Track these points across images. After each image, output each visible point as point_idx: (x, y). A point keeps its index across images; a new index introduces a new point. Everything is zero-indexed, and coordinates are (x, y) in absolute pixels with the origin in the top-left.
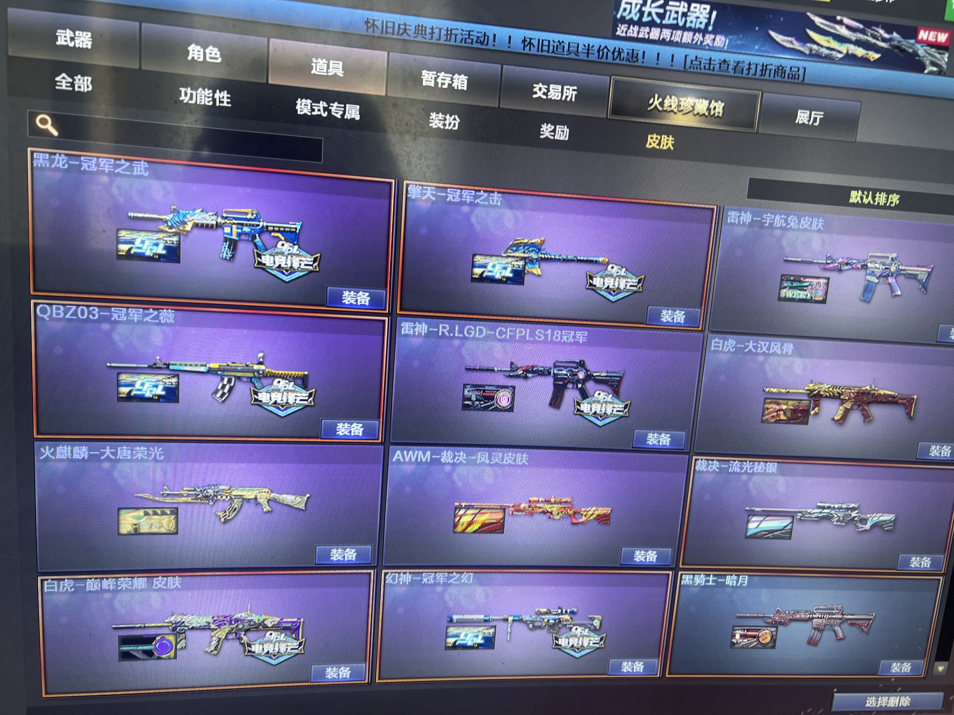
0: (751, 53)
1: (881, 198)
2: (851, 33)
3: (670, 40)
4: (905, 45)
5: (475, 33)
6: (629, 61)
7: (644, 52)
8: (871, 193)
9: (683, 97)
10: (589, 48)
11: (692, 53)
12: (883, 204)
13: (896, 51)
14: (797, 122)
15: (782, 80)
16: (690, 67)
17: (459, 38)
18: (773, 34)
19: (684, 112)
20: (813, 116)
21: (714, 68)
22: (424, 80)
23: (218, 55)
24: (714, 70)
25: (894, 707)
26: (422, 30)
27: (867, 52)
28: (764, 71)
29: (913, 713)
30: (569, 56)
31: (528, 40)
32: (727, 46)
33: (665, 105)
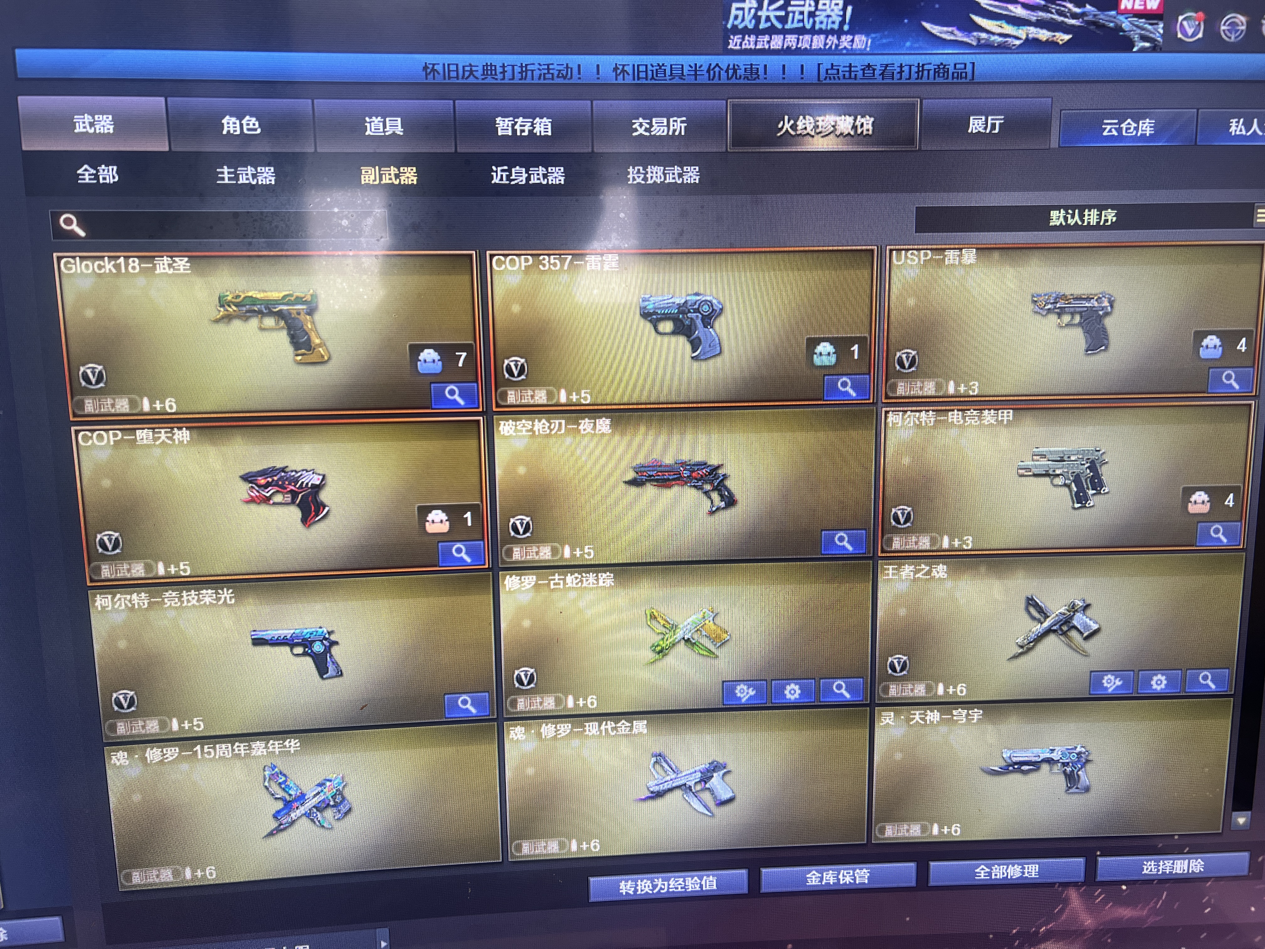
0: (902, 52)
1: (1092, 217)
2: (1029, 12)
3: (797, 47)
4: (1103, 20)
5: (555, 66)
6: (748, 79)
7: (765, 66)
8: (1077, 211)
9: (820, 116)
10: (696, 70)
11: (826, 61)
12: (1095, 224)
13: (1092, 27)
14: (970, 131)
15: (945, 81)
16: (825, 79)
17: (537, 73)
18: (927, 26)
19: (822, 134)
20: (990, 122)
21: (856, 75)
22: (499, 129)
23: (257, 126)
24: (855, 78)
25: (1183, 874)
26: (491, 70)
27: (1053, 34)
28: (920, 73)
29: (1208, 882)
30: (674, 81)
31: (621, 67)
32: (870, 47)
33: (799, 128)
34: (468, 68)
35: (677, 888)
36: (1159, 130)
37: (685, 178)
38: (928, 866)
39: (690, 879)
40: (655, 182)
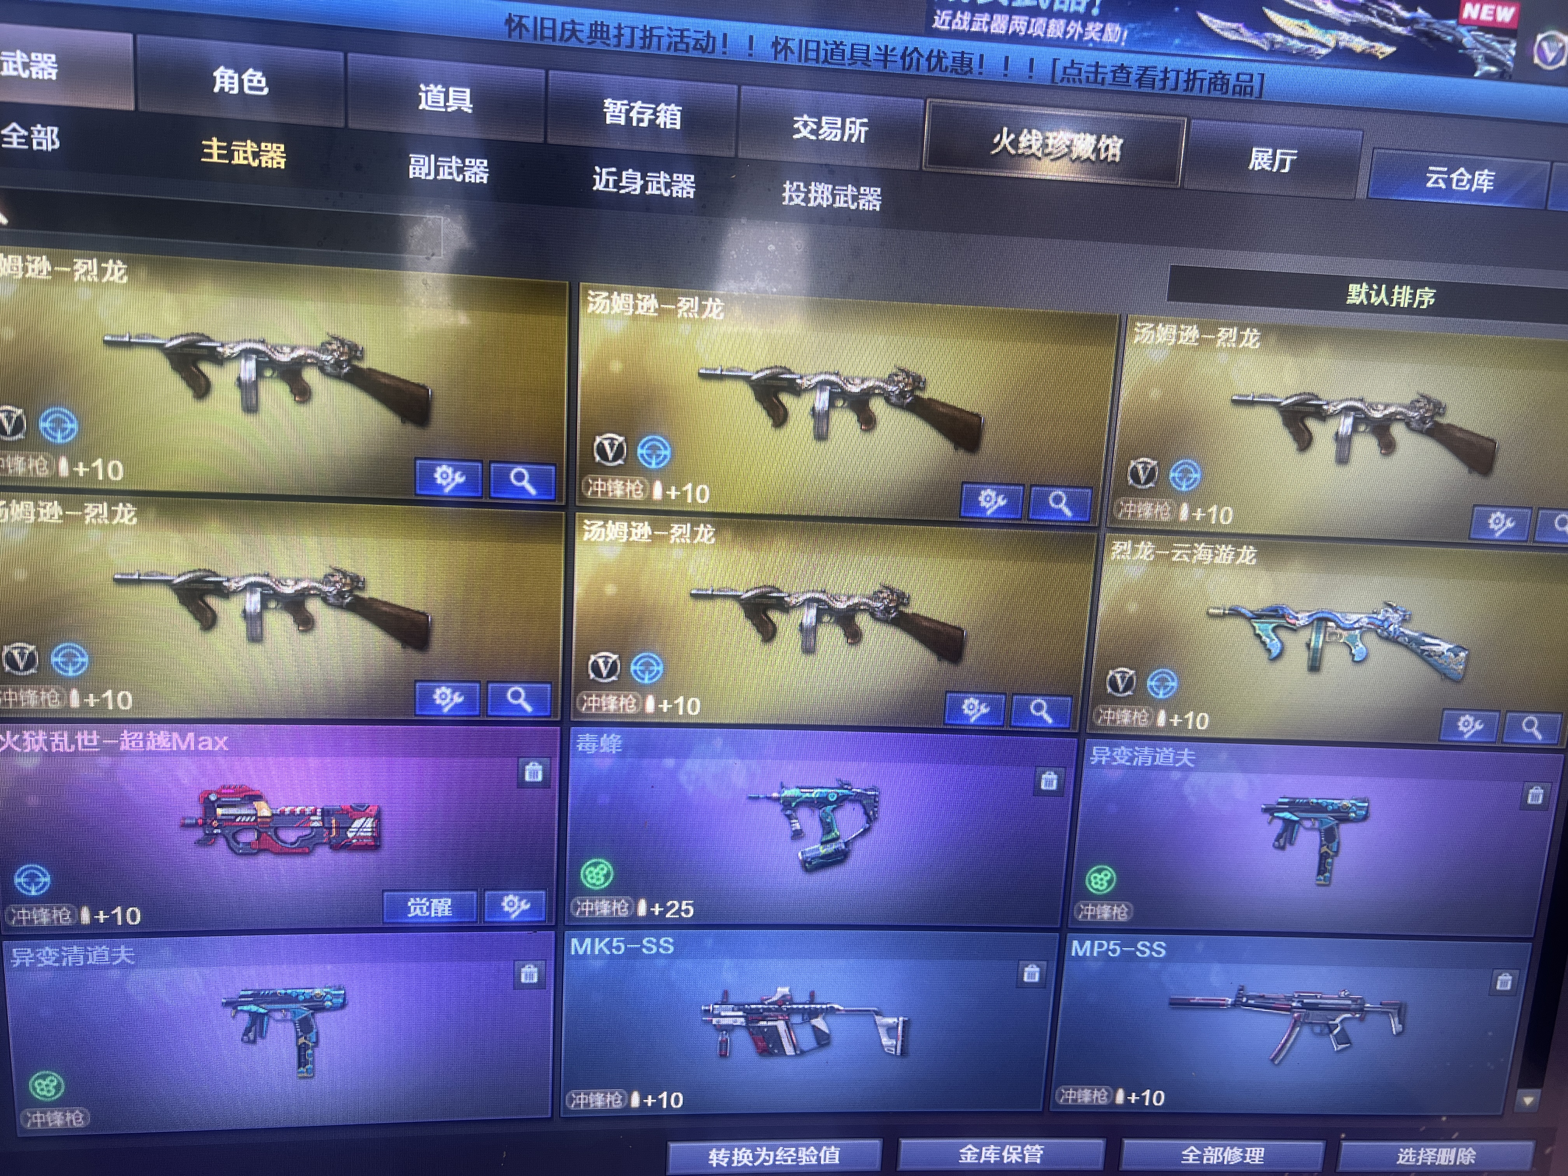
0: (1168, 52)
1: (1403, 296)
2: (1341, 11)
3: (1026, 33)
4: (1438, 31)
5: (691, 34)
6: (957, 73)
7: (982, 56)
8: (1384, 286)
9: (1051, 131)
10: (886, 54)
11: (1065, 56)
12: (1406, 306)
13: (1424, 40)
14: (1251, 167)
15: (1224, 96)
16: (1062, 80)
17: (665, 41)
18: (1205, 18)
19: (1052, 157)
20: (1278, 157)
21: (1103, 79)
22: (608, 115)
23: (263, 84)
24: (1103, 83)
25: (1448, 1166)
26: (602, 31)
27: (1372, 44)
28: (1191, 83)
30: (853, 68)
31: (782, 42)
32: (1126, 41)
33: (1022, 145)
35: (786, 1161)
36: (1500, 185)
37: (861, 202)
38: (1121, 1144)
39: (804, 1149)
40: (820, 204)
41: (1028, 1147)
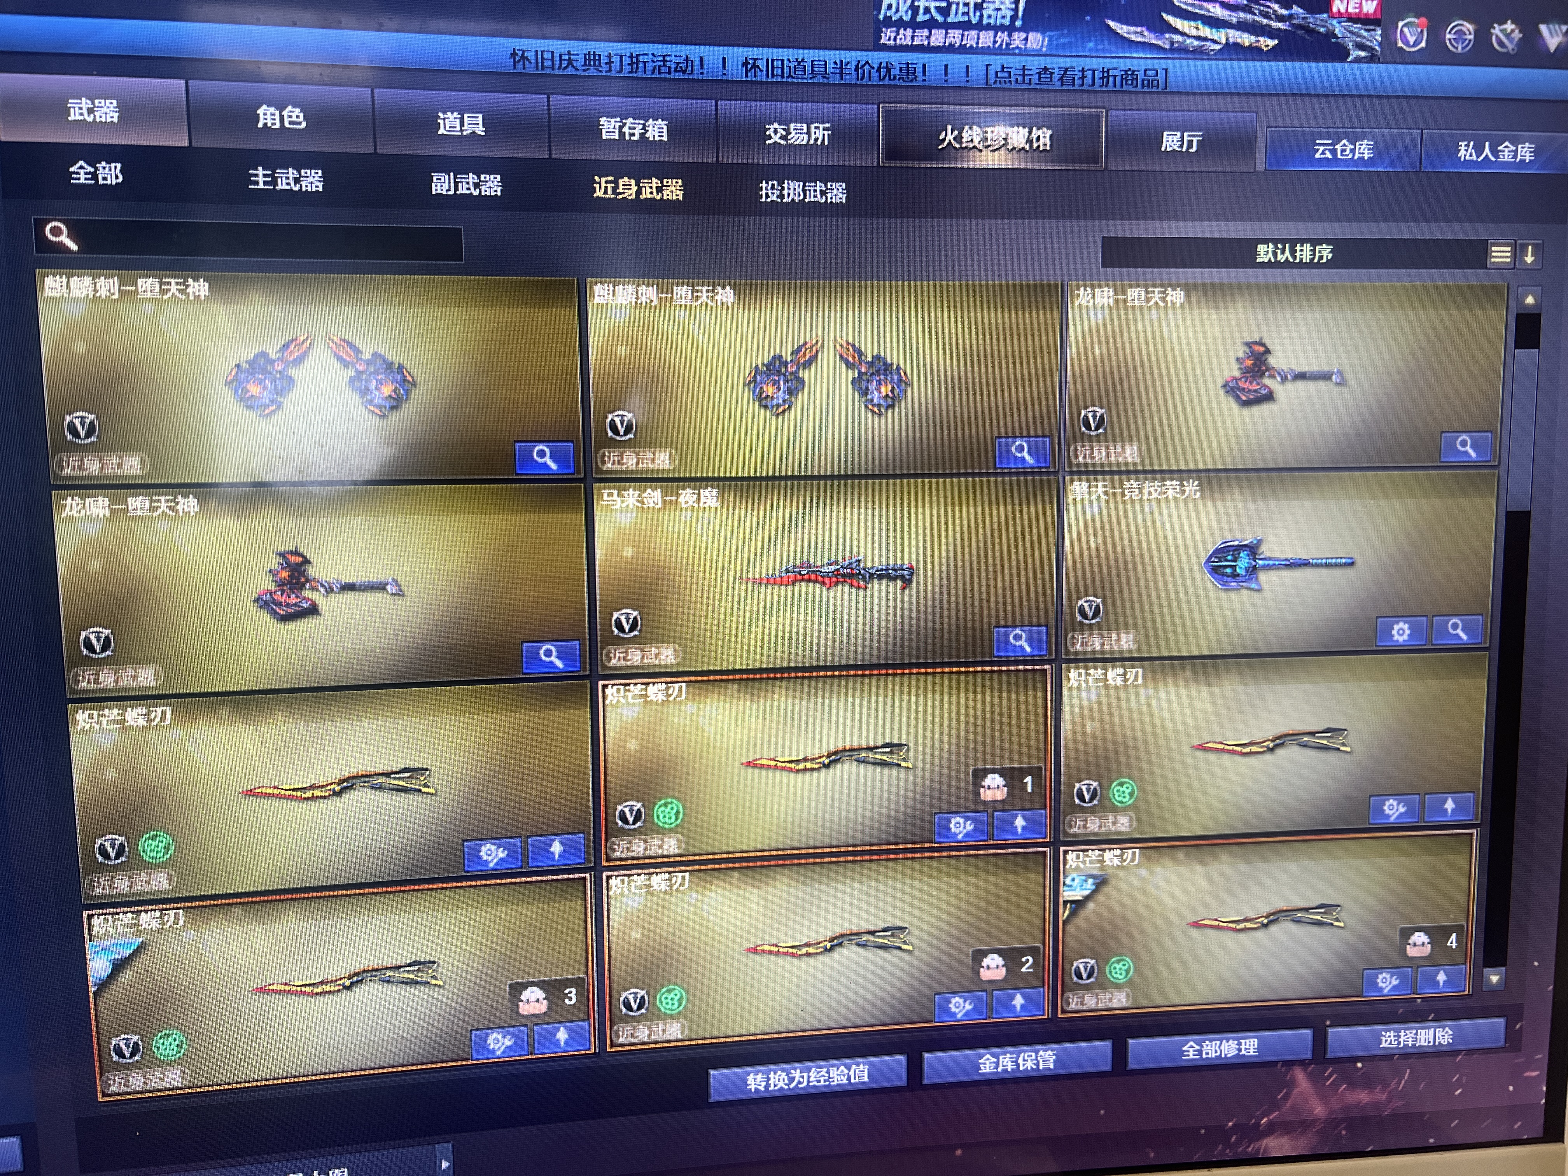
0: (1084, 54)
1: (1305, 253)
2: (1229, 12)
3: (961, 44)
4: (1313, 24)
5: (672, 58)
6: (904, 81)
7: (924, 66)
8: (1287, 245)
9: (989, 126)
10: (842, 67)
12: (1308, 261)
13: (1301, 32)
14: (1163, 149)
15: (1134, 90)
16: (995, 83)
17: (650, 66)
18: (1112, 24)
19: (991, 149)
20: (1186, 139)
21: (1030, 80)
22: (604, 131)
23: (301, 119)
24: (1030, 83)
25: (1428, 1046)
26: (594, 59)
27: (1259, 38)
28: (1105, 79)
29: (1458, 1055)
30: (814, 81)
31: (752, 62)
32: (1047, 47)
33: (964, 140)
34: (567, 57)
35: (819, 1081)
36: (1378, 154)
37: (829, 196)
38: (1126, 1044)
39: (835, 1069)
40: (792, 200)
41: (1041, 1053)
